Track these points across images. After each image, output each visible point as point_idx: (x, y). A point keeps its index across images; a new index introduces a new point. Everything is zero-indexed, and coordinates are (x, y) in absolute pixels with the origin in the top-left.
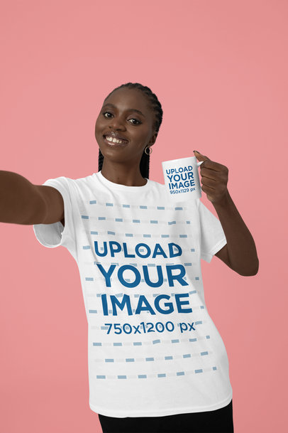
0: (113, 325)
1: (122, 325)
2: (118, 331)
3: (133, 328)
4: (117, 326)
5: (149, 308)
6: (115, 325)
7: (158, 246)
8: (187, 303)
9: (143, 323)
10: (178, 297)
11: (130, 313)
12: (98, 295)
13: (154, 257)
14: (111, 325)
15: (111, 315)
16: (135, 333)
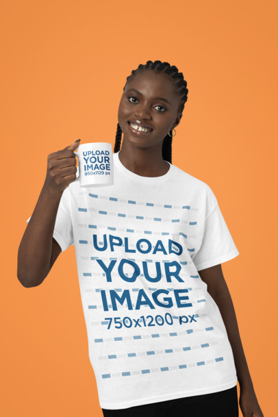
0: (113, 320)
1: (122, 319)
2: (118, 325)
3: (133, 321)
4: (117, 320)
5: (148, 302)
6: (115, 319)
7: (160, 242)
8: (187, 298)
9: (143, 317)
10: (177, 292)
11: (130, 308)
12: (97, 290)
13: (154, 253)
14: (111, 319)
15: (111, 309)
16: (136, 326)
